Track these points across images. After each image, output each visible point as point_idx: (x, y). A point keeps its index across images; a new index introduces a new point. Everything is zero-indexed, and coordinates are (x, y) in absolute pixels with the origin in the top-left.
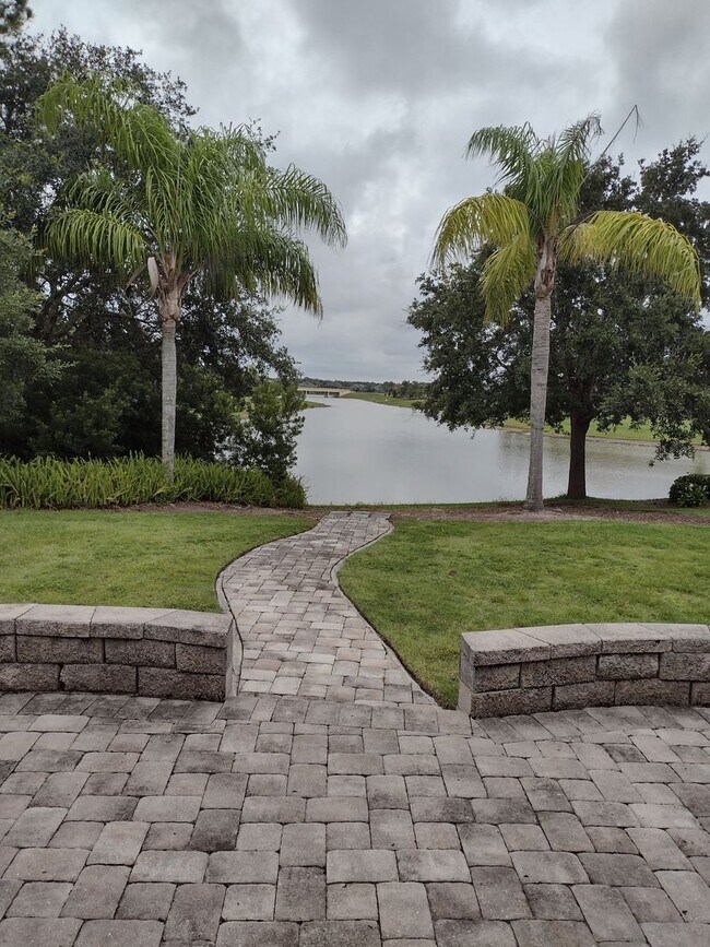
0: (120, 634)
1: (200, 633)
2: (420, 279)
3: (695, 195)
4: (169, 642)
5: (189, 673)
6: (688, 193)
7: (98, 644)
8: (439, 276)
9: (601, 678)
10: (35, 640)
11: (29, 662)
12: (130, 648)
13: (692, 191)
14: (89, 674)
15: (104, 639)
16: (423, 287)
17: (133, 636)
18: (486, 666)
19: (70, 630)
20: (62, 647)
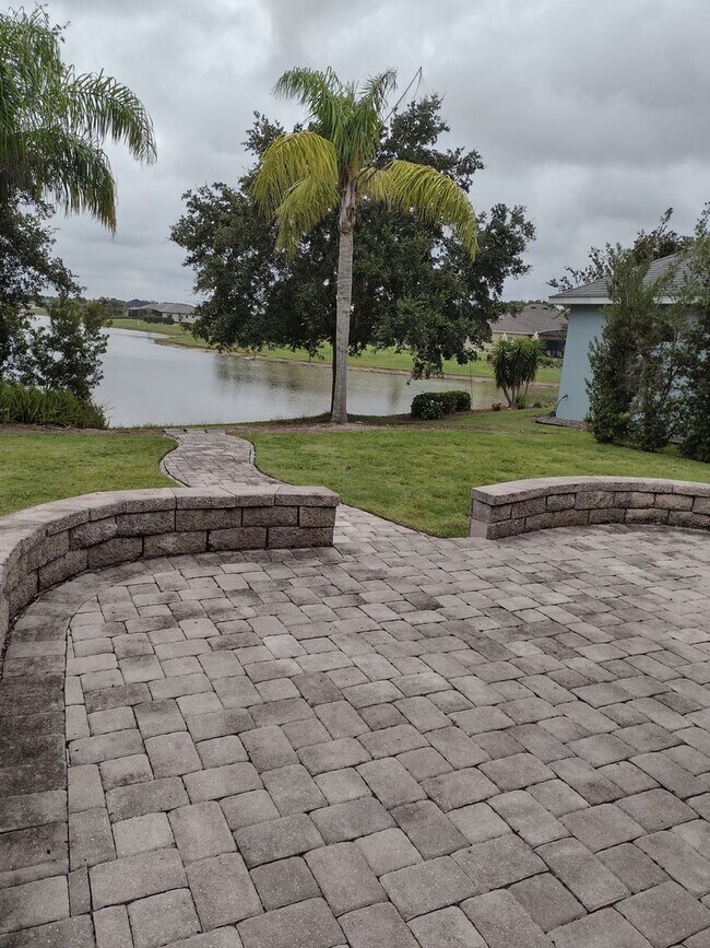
0: (260, 503)
1: (320, 497)
2: (186, 196)
3: (435, 147)
4: (293, 507)
5: (309, 528)
6: (430, 144)
7: (239, 512)
8: (206, 195)
9: (547, 511)
10: (191, 513)
11: (185, 531)
12: (264, 513)
13: (433, 143)
14: (231, 536)
15: (242, 508)
16: (189, 204)
17: (268, 503)
18: (497, 505)
19: (221, 502)
20: (212, 516)
